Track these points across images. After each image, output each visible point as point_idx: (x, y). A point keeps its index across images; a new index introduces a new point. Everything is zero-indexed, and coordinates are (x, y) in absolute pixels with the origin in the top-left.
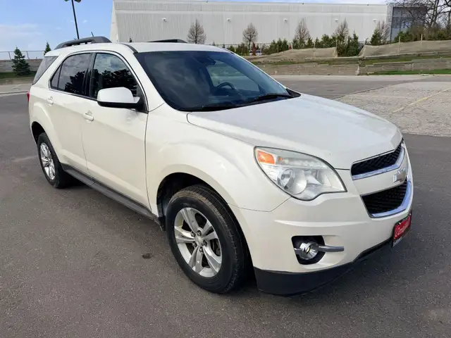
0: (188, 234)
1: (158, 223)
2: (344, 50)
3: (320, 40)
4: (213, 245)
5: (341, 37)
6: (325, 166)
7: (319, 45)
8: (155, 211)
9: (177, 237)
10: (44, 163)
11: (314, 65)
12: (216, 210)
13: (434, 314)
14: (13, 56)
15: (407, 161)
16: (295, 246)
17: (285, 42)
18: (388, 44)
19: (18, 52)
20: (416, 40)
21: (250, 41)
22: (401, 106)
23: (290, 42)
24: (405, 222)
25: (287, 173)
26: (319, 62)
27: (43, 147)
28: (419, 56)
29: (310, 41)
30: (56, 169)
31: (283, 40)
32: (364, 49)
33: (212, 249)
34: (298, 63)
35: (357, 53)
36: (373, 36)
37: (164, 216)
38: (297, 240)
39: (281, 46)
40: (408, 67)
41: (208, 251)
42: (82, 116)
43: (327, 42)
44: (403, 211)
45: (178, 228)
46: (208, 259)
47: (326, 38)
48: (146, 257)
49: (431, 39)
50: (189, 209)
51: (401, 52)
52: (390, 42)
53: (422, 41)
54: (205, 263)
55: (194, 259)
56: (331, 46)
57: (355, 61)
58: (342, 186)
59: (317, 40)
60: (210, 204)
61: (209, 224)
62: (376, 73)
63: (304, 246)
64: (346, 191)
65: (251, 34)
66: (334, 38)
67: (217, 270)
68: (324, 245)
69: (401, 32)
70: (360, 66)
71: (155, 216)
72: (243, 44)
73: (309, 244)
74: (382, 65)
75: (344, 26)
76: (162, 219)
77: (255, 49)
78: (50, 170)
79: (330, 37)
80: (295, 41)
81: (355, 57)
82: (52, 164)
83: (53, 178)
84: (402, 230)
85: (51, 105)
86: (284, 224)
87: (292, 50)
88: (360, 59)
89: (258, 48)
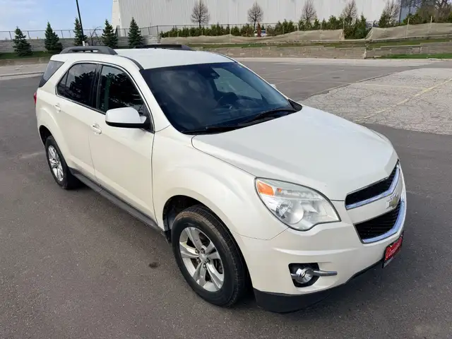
0: (192, 251)
1: (164, 235)
2: (351, 32)
3: (327, 21)
4: (216, 263)
5: (349, 19)
6: (320, 197)
7: (325, 26)
8: (161, 225)
9: (182, 252)
10: (52, 164)
11: (321, 47)
12: (219, 234)
13: (419, 330)
14: (14, 36)
15: (402, 182)
16: (291, 272)
17: (291, 23)
18: (396, 26)
19: (18, 32)
20: (425, 22)
21: (255, 20)
22: (406, 97)
23: (296, 22)
24: (396, 244)
25: (286, 203)
26: (325, 45)
27: (51, 149)
28: (428, 39)
29: (317, 23)
30: (63, 171)
31: (288, 22)
32: (372, 32)
33: (215, 266)
34: (305, 45)
35: (365, 35)
36: (382, 18)
37: (170, 230)
38: (293, 267)
39: (287, 28)
40: (416, 50)
41: (211, 268)
42: (90, 127)
43: (334, 24)
44: (394, 234)
45: (183, 244)
46: (211, 276)
47: (333, 20)
48: (153, 266)
49: (441, 21)
50: (193, 229)
51: (410, 34)
52: (399, 24)
53: (431, 24)
54: (208, 278)
55: (198, 273)
56: (337, 28)
57: (362, 44)
58: (337, 217)
59: (324, 21)
60: (213, 227)
61: (212, 245)
62: (383, 57)
63: (299, 272)
64: (340, 221)
65: (256, 14)
66: (341, 20)
67: (220, 287)
68: (318, 270)
69: (410, 15)
70: (367, 49)
71: (162, 230)
72: (248, 25)
73: (304, 270)
74: (390, 48)
75: (352, 6)
76: (168, 233)
77: (260, 29)
78: (58, 171)
79: (338, 19)
80: (301, 23)
81: (363, 40)
82: (60, 166)
83: (61, 179)
84: (393, 251)
85: (58, 112)
86: (283, 253)
87: (298, 31)
88: (367, 42)
89: (263, 28)
